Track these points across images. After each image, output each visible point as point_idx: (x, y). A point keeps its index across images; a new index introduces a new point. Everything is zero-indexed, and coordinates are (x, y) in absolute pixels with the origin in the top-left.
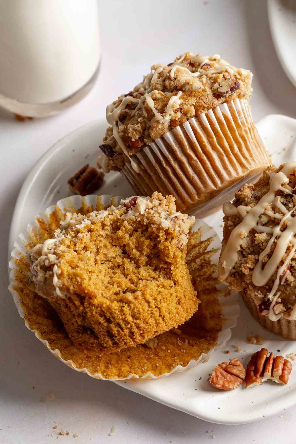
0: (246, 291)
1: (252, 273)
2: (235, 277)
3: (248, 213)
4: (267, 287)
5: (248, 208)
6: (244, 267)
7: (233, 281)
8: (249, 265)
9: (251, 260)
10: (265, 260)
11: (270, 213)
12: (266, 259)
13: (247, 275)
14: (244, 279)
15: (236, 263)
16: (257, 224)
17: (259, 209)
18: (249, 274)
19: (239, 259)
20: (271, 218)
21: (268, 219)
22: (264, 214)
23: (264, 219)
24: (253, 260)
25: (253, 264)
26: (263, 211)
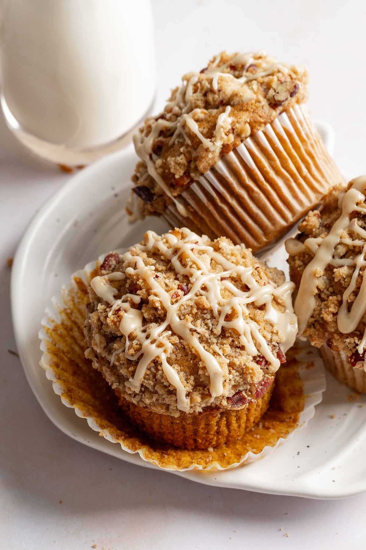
0: (330, 343)
1: (336, 319)
2: (315, 327)
3: (319, 245)
4: (358, 333)
5: (319, 240)
6: (326, 312)
7: (313, 333)
8: (332, 309)
9: (333, 303)
10: (350, 299)
11: (348, 241)
12: (352, 297)
13: (330, 322)
14: (327, 328)
15: (314, 310)
16: (333, 257)
17: (333, 239)
18: (333, 321)
19: (318, 305)
20: (349, 247)
21: (346, 249)
22: (341, 243)
23: (342, 250)
24: (336, 302)
25: (336, 307)
26: (338, 241)
